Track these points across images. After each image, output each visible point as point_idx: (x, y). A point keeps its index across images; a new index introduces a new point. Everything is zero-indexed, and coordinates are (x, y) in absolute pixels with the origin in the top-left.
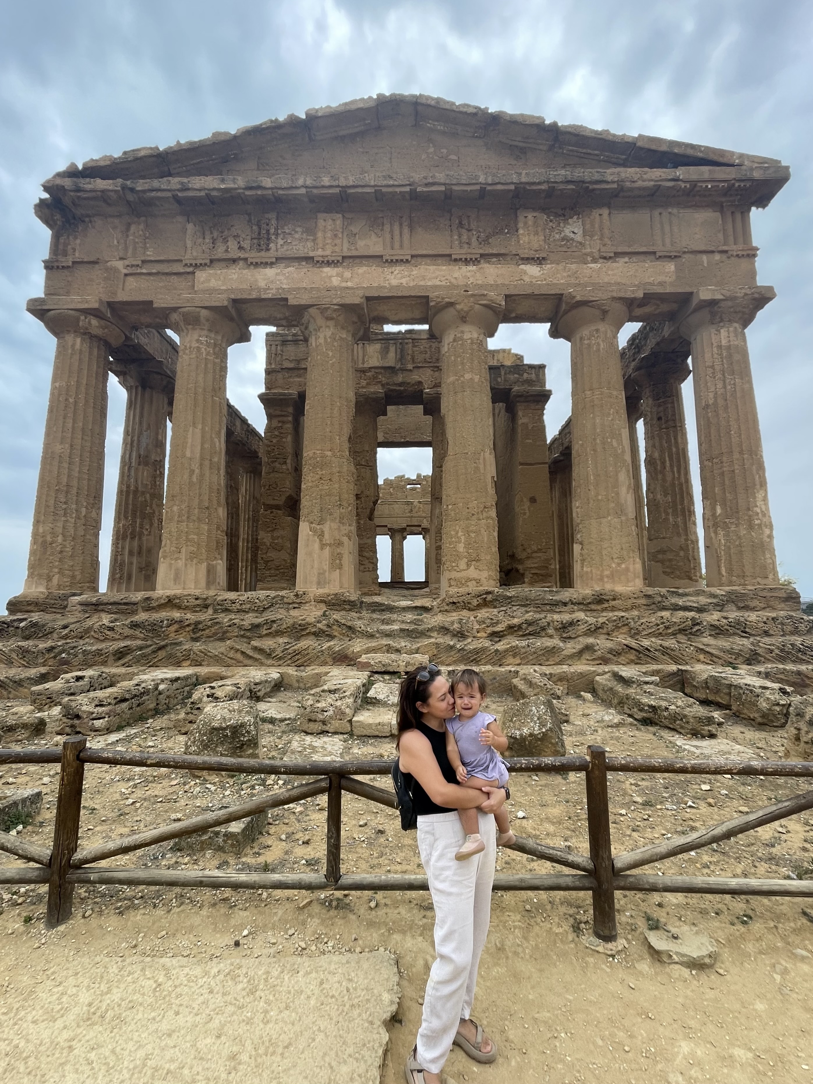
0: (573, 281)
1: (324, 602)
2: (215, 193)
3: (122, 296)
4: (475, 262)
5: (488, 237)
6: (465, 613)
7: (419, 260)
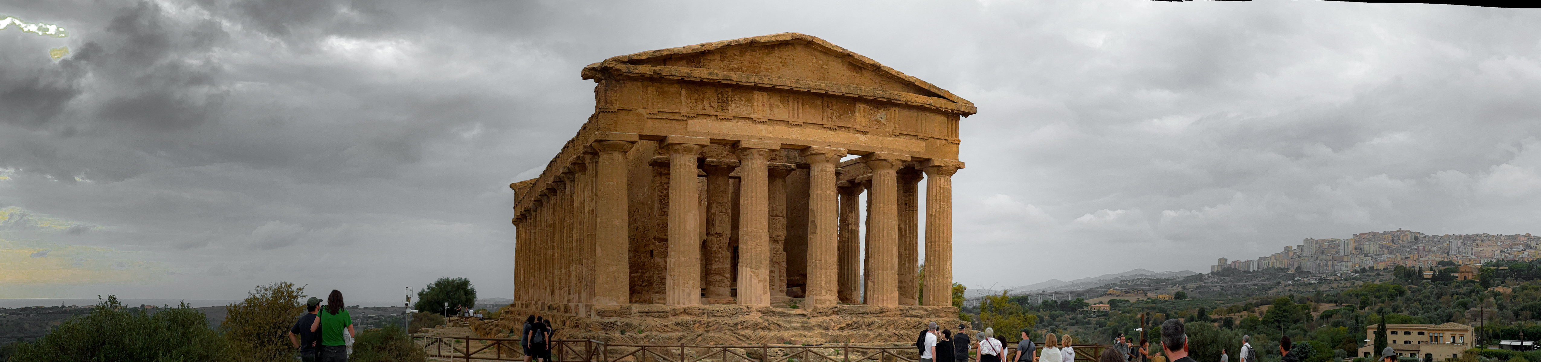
0: (880, 146)
1: (761, 312)
2: (705, 80)
3: (647, 132)
4: (834, 130)
5: (841, 115)
6: (825, 318)
7: (807, 124)
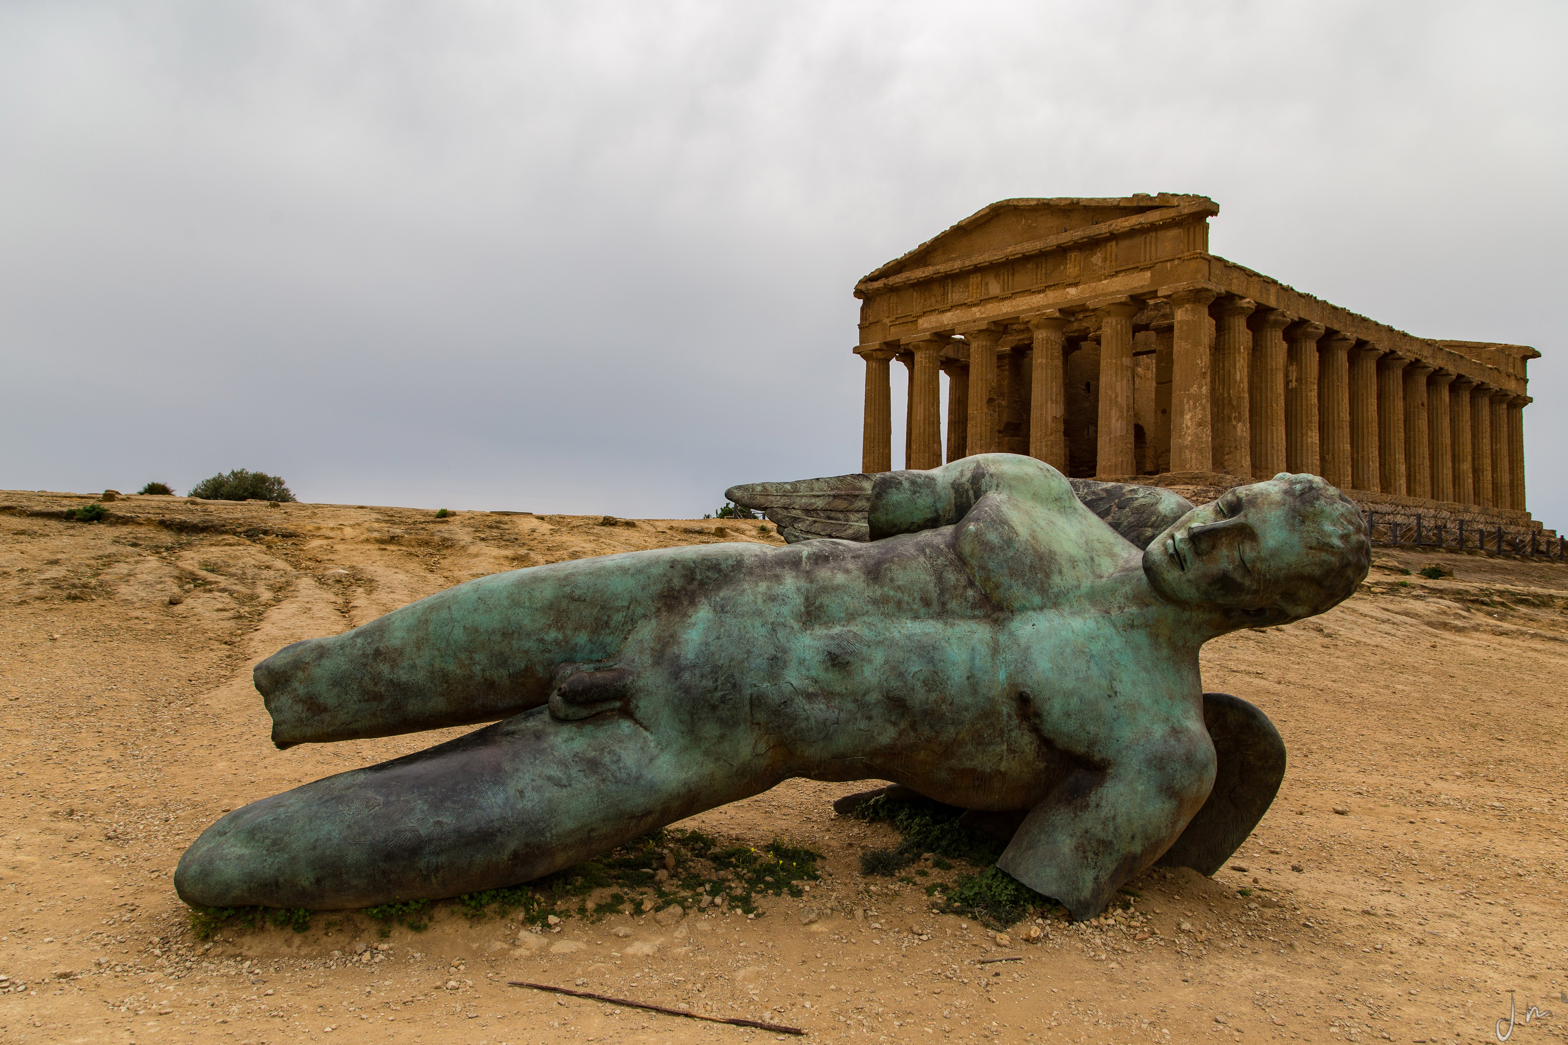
3: (889, 339)
5: (1050, 273)
7: (1016, 295)
